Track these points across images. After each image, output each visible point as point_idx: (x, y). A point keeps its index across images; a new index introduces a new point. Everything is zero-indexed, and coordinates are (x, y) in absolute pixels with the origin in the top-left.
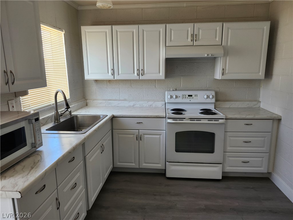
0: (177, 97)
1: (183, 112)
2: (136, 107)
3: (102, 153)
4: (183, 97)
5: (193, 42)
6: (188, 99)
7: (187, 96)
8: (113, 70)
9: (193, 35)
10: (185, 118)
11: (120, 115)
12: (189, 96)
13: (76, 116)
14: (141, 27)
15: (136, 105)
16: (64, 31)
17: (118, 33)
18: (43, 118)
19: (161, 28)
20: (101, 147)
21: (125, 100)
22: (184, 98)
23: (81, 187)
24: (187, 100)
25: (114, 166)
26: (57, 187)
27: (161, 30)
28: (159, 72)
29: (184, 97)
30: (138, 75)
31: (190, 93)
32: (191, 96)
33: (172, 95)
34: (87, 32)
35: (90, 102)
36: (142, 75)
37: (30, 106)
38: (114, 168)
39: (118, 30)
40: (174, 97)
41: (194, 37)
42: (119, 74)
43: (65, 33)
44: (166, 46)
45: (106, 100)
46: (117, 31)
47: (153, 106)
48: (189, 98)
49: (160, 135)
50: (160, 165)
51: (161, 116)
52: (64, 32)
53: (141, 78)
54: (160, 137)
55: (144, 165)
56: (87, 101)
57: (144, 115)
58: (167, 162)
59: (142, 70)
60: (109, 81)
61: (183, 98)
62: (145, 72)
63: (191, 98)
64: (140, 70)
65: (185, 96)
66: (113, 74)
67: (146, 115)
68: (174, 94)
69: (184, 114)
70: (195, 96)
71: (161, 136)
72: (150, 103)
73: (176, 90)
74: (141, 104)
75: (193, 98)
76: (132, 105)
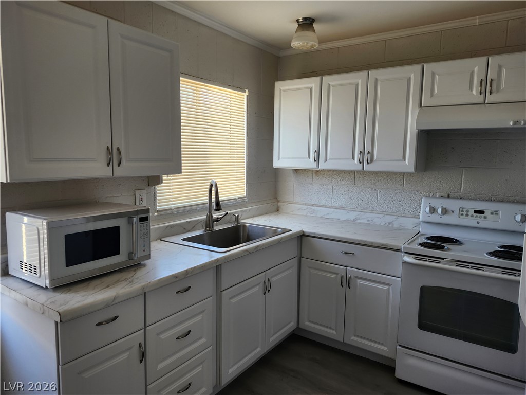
0: (445, 211)
1: (447, 246)
2: (360, 223)
3: (264, 294)
4: (461, 213)
5: (483, 95)
6: (474, 218)
7: (471, 213)
8: (317, 152)
9: (484, 83)
10: (443, 259)
11: (314, 233)
12: (476, 212)
13: (244, 226)
14: (373, 74)
15: (359, 219)
16: (247, 91)
17: (331, 88)
18: (187, 222)
19: (412, 72)
20: (264, 283)
21: (341, 208)
22: (464, 216)
23: (203, 340)
24: (472, 221)
25: (301, 326)
26: (145, 327)
27: (412, 76)
28: (404, 158)
29: (465, 213)
30: (360, 163)
31: (480, 206)
32: (482, 212)
33: (436, 207)
34: (282, 91)
35: (283, 205)
36: (368, 163)
37: (170, 201)
38: (298, 328)
39: (331, 83)
40: (440, 211)
41: (487, 85)
42: (326, 160)
43: (249, 94)
44: (420, 106)
45: (309, 205)
46: (329, 85)
47: (395, 226)
48: (477, 217)
49: (390, 285)
50: (385, 348)
51: (392, 245)
52: (247, 93)
53: (366, 167)
54: (388, 290)
55: (354, 340)
56: (280, 204)
57: (357, 240)
58: (399, 345)
59: (369, 152)
60: (317, 172)
61: (462, 215)
62: (375, 158)
63: (481, 217)
64: (366, 152)
65: (467, 211)
66: (317, 160)
67: (361, 241)
68: (439, 204)
69: (449, 250)
70: (492, 214)
71: (391, 287)
72: (389, 219)
73: (448, 197)
74: (370, 219)
75: (485, 217)
76: (352, 219)
